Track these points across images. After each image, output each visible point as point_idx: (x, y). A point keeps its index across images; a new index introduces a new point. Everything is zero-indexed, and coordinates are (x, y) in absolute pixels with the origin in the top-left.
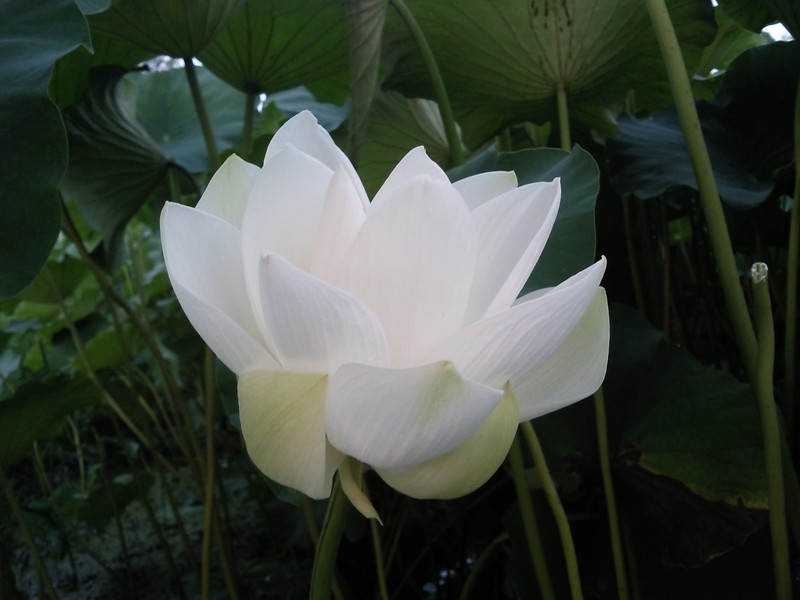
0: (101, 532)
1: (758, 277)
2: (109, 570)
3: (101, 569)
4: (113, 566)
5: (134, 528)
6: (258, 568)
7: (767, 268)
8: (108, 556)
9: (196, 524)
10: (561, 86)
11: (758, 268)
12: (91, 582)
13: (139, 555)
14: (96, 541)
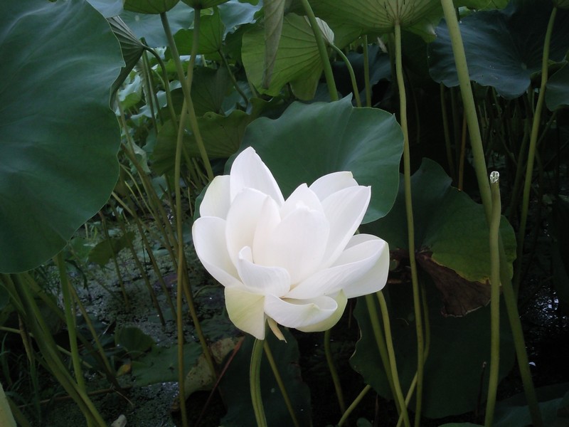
0: (102, 267)
1: (494, 179)
2: (110, 292)
3: (105, 291)
4: (113, 289)
5: (124, 264)
6: (204, 292)
7: (498, 175)
8: (109, 283)
9: (163, 262)
10: (397, 22)
11: (494, 174)
12: (100, 300)
13: (129, 282)
14: (100, 272)
